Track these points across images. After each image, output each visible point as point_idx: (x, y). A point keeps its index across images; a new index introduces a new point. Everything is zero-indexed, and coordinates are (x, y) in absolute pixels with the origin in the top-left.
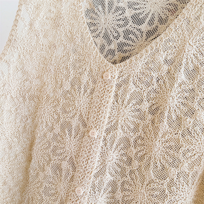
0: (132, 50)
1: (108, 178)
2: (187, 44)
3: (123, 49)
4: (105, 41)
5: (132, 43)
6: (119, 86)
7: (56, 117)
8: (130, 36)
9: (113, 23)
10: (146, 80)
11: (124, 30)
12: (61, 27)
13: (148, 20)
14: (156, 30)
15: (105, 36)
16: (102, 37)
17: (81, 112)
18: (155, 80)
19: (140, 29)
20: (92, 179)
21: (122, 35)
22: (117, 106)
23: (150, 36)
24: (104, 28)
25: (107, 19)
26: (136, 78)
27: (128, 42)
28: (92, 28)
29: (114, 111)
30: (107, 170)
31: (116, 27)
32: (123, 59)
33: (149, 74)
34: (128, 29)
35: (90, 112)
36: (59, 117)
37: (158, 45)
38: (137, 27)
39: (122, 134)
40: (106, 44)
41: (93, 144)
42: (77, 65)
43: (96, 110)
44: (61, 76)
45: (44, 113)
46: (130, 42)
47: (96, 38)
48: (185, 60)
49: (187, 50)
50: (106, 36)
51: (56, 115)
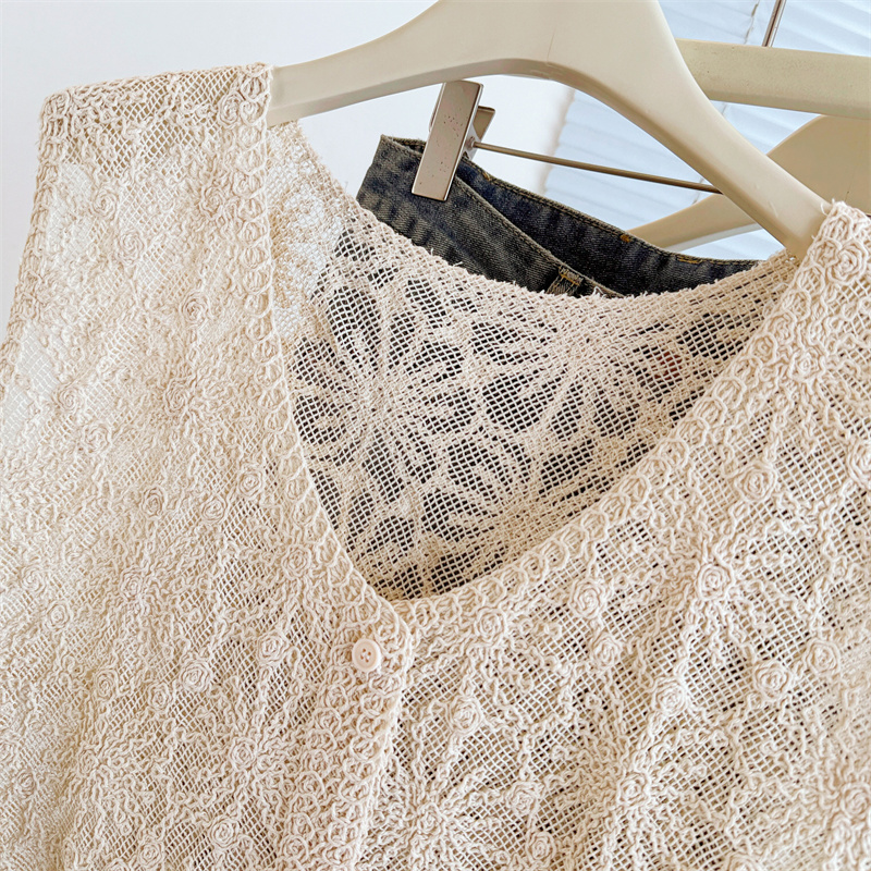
0: (485, 531)
2: (705, 560)
3: (445, 523)
4: (375, 483)
5: (484, 503)
9: (409, 410)
10: (532, 690)
11: (452, 444)
12: (188, 424)
13: (551, 410)
14: (584, 460)
15: (372, 462)
16: (360, 466)
17: (254, 793)
19: (520, 449)
21: (444, 462)
22: (407, 787)
23: (559, 480)
24: (370, 427)
25: (385, 392)
26: (492, 674)
27: (466, 495)
28: (322, 423)
29: (391, 806)
31: (422, 430)
32: (447, 575)
33: (543, 665)
34: (468, 443)
35: (291, 803)
36: (162, 800)
38: (506, 437)
40: (375, 495)
42: (248, 587)
44: (177, 629)
45: (98, 775)
47: (338, 464)
49: (701, 588)
50: (378, 465)
51: (151, 789)
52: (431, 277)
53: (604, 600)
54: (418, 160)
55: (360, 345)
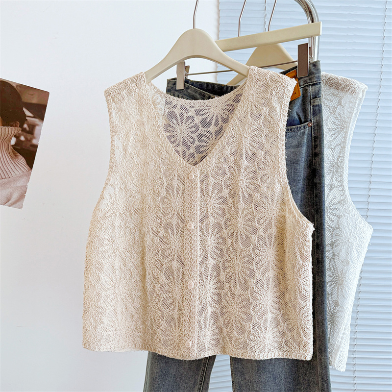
0: (207, 150)
1: (211, 262)
2: (243, 137)
3: (200, 151)
4: (185, 148)
6: (202, 182)
7: (159, 221)
8: (203, 138)
9: (187, 131)
10: (221, 172)
11: (197, 135)
13: (213, 122)
14: (222, 129)
16: (182, 145)
18: (227, 170)
19: (210, 131)
20: (198, 268)
21: (196, 139)
22: (204, 199)
23: (218, 135)
24: (181, 137)
25: (182, 129)
26: (213, 172)
28: (172, 140)
29: (202, 203)
30: (209, 255)
31: (191, 134)
32: (202, 159)
33: (222, 167)
34: (200, 134)
36: (161, 220)
37: (223, 143)
38: (206, 130)
39: (213, 221)
40: (186, 150)
41: (192, 235)
42: (168, 174)
43: (189, 206)
46: (204, 144)
48: (244, 150)
49: (244, 142)
50: (185, 144)
51: (159, 219)
52: (184, 104)
53: (229, 151)
54: (176, 82)
55: (175, 122)
